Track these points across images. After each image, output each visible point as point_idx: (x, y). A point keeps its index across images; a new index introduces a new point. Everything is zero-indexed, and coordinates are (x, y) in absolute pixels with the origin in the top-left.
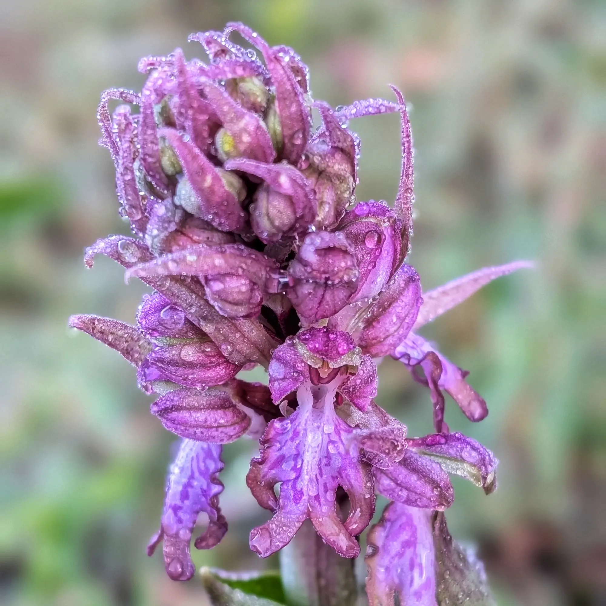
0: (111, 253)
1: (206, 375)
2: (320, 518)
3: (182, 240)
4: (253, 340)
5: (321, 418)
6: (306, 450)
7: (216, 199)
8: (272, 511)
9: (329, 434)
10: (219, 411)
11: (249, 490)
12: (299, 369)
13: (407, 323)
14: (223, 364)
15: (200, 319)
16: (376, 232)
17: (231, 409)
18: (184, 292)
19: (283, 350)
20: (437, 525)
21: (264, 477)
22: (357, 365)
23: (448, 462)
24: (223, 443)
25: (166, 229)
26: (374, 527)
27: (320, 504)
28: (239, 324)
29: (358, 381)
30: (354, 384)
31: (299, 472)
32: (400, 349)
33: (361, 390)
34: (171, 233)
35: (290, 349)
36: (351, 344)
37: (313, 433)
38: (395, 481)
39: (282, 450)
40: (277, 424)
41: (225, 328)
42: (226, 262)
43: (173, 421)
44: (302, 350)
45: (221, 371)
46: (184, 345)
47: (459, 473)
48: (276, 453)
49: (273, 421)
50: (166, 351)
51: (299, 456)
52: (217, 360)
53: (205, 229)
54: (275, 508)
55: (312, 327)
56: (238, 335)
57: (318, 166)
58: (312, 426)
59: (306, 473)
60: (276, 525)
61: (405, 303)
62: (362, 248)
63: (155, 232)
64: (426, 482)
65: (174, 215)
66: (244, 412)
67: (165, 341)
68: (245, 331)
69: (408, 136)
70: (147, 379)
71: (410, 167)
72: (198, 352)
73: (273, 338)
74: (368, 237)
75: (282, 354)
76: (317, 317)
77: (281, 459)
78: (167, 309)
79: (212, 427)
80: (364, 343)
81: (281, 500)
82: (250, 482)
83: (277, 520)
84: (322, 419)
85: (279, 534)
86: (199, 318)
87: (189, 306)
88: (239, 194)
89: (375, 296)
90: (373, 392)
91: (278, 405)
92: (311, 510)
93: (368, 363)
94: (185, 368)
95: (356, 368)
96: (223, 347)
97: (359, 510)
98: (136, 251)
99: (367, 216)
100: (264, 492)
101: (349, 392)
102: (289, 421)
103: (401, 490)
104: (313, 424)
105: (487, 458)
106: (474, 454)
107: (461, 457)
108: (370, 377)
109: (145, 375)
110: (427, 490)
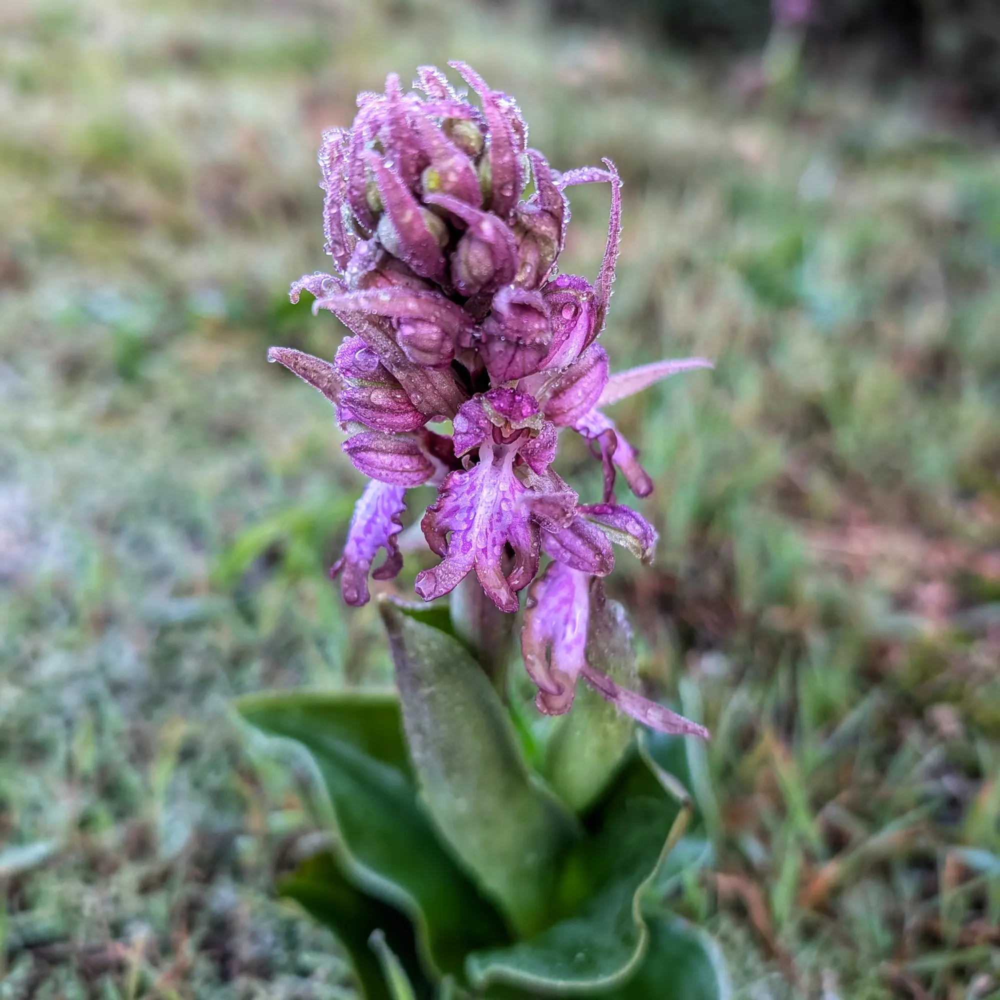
0: (314, 289)
1: (394, 421)
2: (484, 570)
3: (381, 281)
4: (443, 393)
5: (499, 475)
6: (480, 505)
7: (416, 237)
8: (442, 556)
9: (504, 492)
10: (405, 457)
11: (423, 534)
12: (482, 425)
13: (591, 399)
14: (411, 411)
15: (394, 366)
16: (574, 304)
17: (417, 457)
18: (380, 337)
19: (469, 406)
20: (594, 587)
21: (438, 524)
22: (539, 429)
23: (613, 531)
24: (406, 487)
25: (366, 267)
26: (536, 581)
27: (486, 557)
28: (431, 376)
29: (538, 445)
30: (533, 447)
31: (470, 523)
32: (581, 422)
33: (540, 454)
34: (370, 272)
35: (476, 405)
36: (535, 408)
37: (489, 489)
38: (561, 542)
39: (458, 501)
40: (456, 476)
41: (416, 377)
42: (420, 306)
43: (361, 460)
44: (487, 407)
45: (409, 419)
46: (376, 388)
47: (622, 543)
48: (452, 503)
49: (453, 473)
50: (357, 392)
51: (473, 509)
52: (406, 408)
53: (405, 274)
54: (445, 554)
55: (500, 388)
56: (429, 386)
57: (525, 225)
58: (488, 482)
59: (476, 526)
60: (442, 571)
61: (592, 380)
62: (558, 318)
63: (355, 270)
64: (589, 548)
65: (375, 255)
66: (430, 461)
67: (357, 382)
68: (436, 383)
69: (617, 214)
70: (343, 419)
71: (614, 245)
72: (388, 397)
73: (464, 395)
74: (566, 308)
75: (468, 409)
76: (506, 376)
77: (456, 510)
78: (363, 352)
79: (397, 471)
80: (549, 412)
81: (450, 548)
82: (425, 527)
83: (444, 566)
84: (498, 477)
85: (444, 580)
86: (393, 364)
87: (384, 351)
88: (441, 238)
89: (564, 367)
90: (550, 457)
91: (461, 458)
92: (477, 561)
93: (550, 429)
94: (374, 411)
95: (537, 432)
96: (413, 396)
97: (522, 567)
98: (338, 290)
99: (567, 288)
100: (437, 538)
101: (527, 454)
102: (468, 475)
103: (565, 552)
104: (490, 480)
105: (649, 532)
106: (638, 527)
107: (625, 528)
108: (549, 442)
109: (341, 414)
110: (590, 555)
